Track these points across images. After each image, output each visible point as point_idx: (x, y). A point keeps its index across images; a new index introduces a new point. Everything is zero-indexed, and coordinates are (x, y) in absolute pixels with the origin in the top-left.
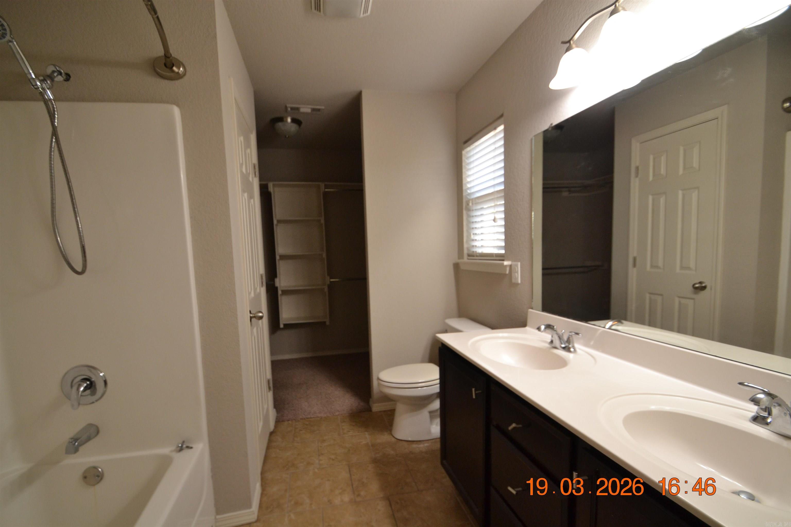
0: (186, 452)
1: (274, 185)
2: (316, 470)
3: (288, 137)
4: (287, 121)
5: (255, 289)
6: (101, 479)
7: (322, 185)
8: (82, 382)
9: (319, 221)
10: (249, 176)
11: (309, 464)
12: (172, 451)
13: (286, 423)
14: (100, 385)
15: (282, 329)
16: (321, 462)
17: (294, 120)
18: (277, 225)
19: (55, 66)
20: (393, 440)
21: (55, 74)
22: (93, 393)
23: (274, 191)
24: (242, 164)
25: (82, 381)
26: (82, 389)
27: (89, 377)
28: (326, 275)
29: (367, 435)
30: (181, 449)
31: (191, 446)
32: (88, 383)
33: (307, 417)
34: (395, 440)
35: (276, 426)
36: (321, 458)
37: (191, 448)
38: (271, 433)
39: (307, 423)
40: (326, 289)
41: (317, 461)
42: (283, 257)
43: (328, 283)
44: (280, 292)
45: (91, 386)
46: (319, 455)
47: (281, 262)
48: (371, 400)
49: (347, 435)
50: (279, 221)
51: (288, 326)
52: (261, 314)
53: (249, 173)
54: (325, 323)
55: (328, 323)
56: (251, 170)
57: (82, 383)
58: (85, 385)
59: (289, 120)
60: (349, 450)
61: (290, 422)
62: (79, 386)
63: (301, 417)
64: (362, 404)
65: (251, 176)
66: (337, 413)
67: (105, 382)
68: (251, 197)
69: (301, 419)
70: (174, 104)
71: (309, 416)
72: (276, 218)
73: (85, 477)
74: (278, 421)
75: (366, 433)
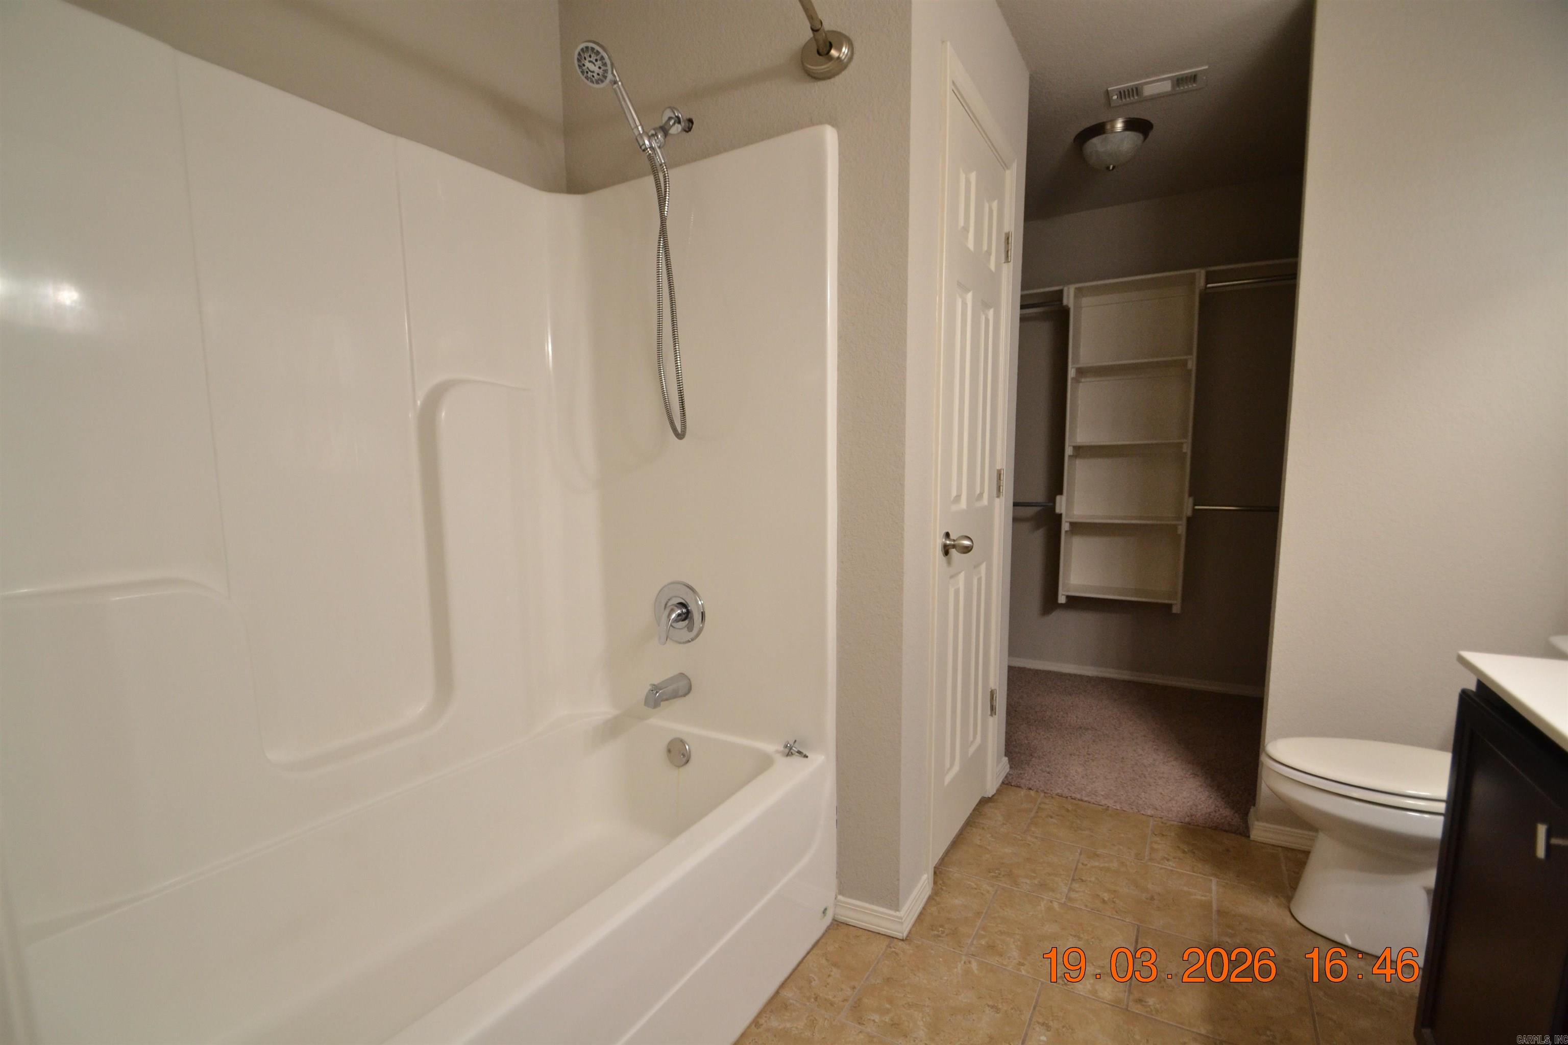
0: (796, 760)
1: (1079, 292)
2: (1056, 905)
3: (1114, 167)
4: (1113, 130)
5: (976, 497)
6: (687, 761)
7: (1200, 274)
8: (676, 606)
9: (1184, 363)
10: (989, 260)
11: (1043, 886)
12: (777, 752)
13: (1023, 793)
14: (697, 616)
15: (1062, 605)
16: (1073, 895)
17: (1130, 125)
18: (1076, 380)
19: (673, 109)
20: (1290, 922)
21: (671, 123)
22: (690, 628)
23: (1078, 307)
24: (966, 229)
25: (678, 605)
26: (674, 616)
27: (687, 603)
28: (1186, 495)
29: (1214, 884)
30: (789, 754)
31: (805, 752)
32: (684, 610)
33: (1074, 795)
34: (1298, 926)
35: (999, 792)
36: (1076, 886)
37: (806, 756)
38: (984, 802)
39: (1070, 807)
40: (1182, 530)
41: (1065, 890)
42: (1081, 451)
43: (1189, 513)
44: (1065, 527)
45: (686, 616)
46: (1073, 880)
47: (1078, 462)
48: (1252, 810)
49: (1160, 866)
50: (1081, 372)
51: (1075, 603)
52: (966, 543)
53: (989, 253)
54: (1169, 606)
55: (1176, 609)
56: (995, 247)
57: (675, 608)
58: (679, 611)
59: (1119, 125)
60: (1152, 898)
61: (1032, 793)
62: (672, 611)
63: (1059, 791)
64: (1227, 812)
65: (993, 258)
66: (1150, 812)
67: (703, 614)
68: (987, 302)
69: (1057, 794)
70: (830, 124)
71: (1078, 796)
72: (1073, 363)
73: (669, 751)
74: (1007, 784)
75: (1214, 880)
